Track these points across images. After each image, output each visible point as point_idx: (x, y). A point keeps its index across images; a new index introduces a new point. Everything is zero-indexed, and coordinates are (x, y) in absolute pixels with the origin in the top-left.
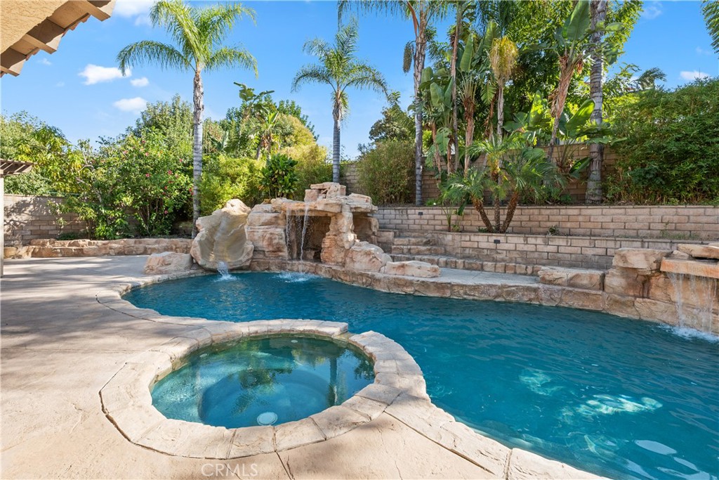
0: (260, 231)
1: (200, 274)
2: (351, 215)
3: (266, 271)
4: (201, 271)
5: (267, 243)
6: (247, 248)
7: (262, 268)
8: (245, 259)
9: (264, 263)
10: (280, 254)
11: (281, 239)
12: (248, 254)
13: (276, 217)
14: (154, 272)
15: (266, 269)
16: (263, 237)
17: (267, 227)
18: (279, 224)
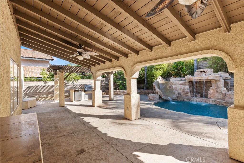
0: (179, 87)
1: (162, 101)
2: (223, 81)
3: (182, 101)
4: (162, 100)
5: (182, 91)
6: (176, 93)
7: (181, 100)
8: (175, 97)
9: (181, 98)
10: (188, 95)
11: (188, 90)
12: (176, 95)
13: (185, 82)
14: (152, 100)
15: (182, 100)
16: (180, 89)
17: (181, 85)
18: (186, 84)
